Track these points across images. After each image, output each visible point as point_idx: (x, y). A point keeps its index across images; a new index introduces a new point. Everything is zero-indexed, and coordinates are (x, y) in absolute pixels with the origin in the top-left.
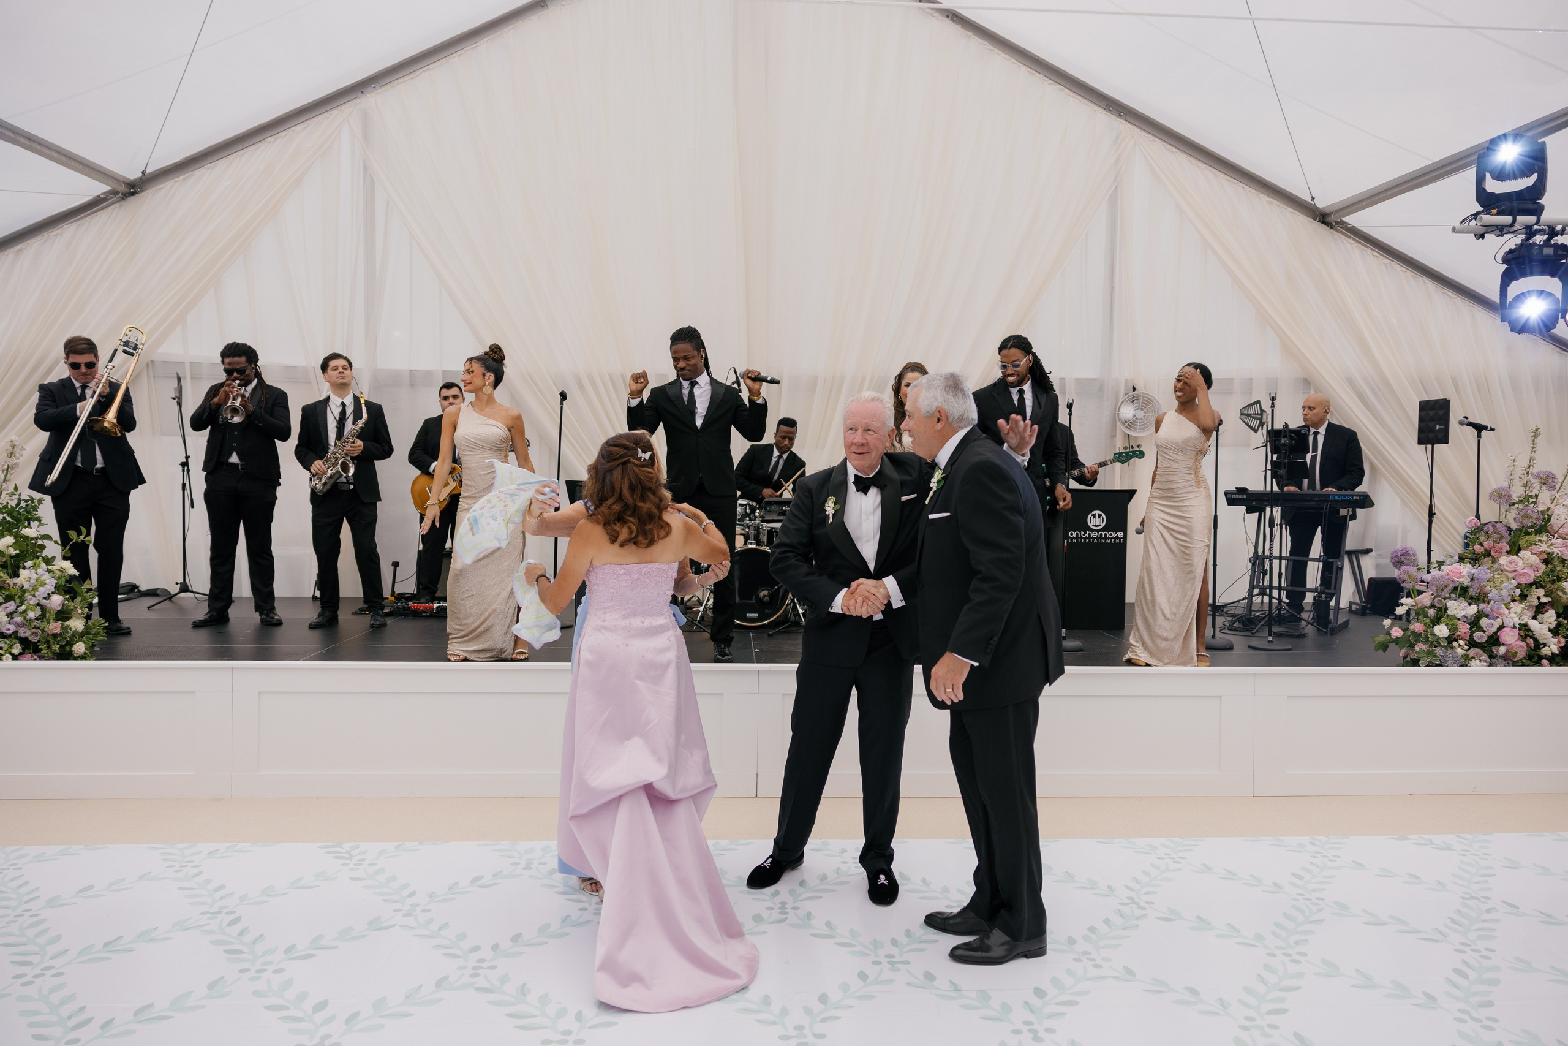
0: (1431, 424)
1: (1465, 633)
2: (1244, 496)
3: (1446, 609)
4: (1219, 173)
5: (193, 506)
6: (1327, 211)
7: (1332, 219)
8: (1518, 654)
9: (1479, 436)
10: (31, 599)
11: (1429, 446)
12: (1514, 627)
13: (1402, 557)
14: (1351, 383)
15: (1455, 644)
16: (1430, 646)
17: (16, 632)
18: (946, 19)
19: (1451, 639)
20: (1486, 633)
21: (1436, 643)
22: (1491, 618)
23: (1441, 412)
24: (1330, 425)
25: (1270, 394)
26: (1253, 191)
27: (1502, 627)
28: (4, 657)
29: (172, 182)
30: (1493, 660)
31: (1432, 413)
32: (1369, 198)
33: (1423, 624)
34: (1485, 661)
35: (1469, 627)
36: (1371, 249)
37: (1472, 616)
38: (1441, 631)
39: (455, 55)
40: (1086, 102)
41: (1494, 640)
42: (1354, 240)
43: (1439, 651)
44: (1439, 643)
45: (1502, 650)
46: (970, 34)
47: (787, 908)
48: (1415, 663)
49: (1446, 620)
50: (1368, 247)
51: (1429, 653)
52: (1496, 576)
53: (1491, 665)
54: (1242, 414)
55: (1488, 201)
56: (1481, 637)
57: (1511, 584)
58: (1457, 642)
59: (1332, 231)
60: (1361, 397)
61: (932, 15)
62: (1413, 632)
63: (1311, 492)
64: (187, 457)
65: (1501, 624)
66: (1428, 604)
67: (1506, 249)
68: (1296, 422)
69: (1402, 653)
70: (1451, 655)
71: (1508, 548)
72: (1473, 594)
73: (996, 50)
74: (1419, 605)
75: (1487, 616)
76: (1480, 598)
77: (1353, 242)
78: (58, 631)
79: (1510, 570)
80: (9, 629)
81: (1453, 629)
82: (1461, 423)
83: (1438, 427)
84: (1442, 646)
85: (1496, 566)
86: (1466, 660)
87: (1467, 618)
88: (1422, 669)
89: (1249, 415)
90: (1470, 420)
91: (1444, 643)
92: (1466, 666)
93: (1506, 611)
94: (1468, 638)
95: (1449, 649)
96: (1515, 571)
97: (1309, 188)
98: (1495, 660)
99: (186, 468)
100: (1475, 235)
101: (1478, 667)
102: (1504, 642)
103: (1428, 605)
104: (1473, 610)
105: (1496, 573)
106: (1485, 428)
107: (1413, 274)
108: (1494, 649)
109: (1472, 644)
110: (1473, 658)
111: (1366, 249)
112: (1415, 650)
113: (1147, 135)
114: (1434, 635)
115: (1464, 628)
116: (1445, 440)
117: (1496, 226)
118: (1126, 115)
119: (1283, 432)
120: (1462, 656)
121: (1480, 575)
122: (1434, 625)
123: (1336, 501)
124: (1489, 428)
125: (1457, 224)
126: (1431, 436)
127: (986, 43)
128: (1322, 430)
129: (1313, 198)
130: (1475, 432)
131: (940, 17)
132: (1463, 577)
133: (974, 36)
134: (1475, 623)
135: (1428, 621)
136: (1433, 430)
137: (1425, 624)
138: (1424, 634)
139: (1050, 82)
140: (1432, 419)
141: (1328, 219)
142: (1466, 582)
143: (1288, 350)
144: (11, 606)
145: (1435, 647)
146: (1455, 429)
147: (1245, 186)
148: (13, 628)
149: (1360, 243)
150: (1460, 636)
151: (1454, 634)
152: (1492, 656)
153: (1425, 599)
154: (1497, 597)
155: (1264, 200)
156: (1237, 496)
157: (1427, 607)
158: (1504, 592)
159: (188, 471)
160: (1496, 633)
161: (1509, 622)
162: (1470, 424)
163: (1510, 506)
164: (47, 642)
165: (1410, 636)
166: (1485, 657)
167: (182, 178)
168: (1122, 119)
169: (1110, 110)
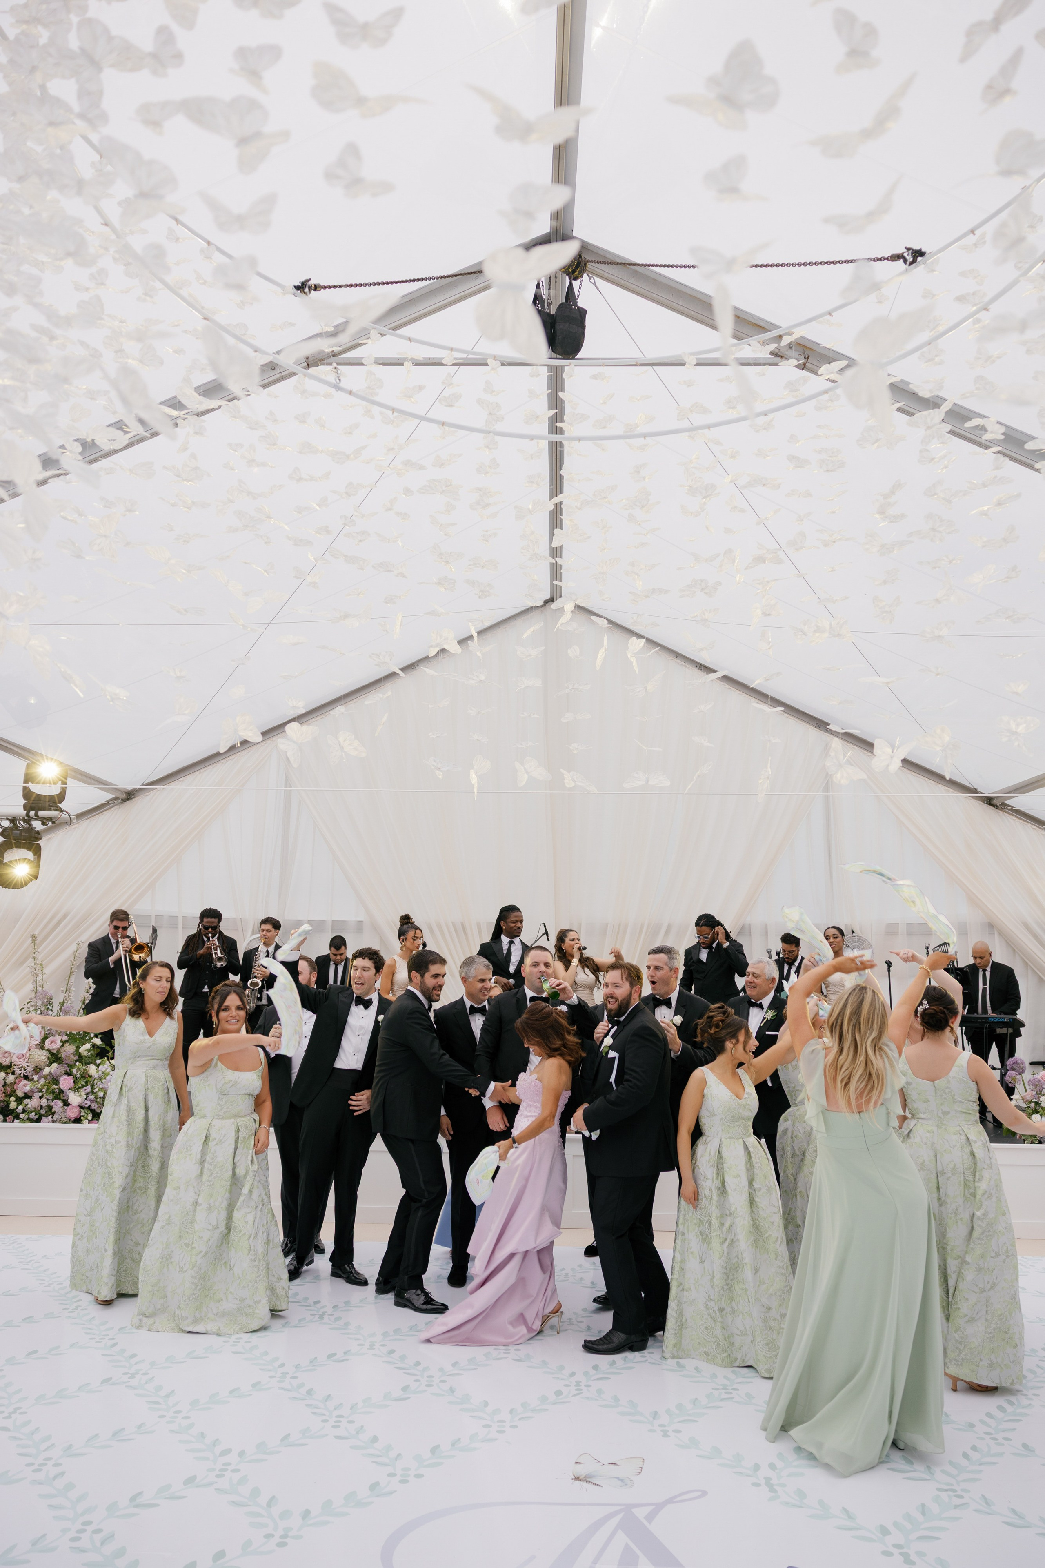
6: (993, 796)
7: (997, 802)
10: (100, 1085)
14: (1026, 926)
17: (90, 1106)
18: (695, 669)
24: (994, 963)
26: (934, 782)
28: (84, 1122)
29: (155, 791)
32: (1019, 789)
36: (1031, 823)
39: (351, 702)
40: (802, 722)
42: (1016, 817)
50: (1028, 822)
59: (997, 810)
60: (1036, 937)
61: (685, 666)
63: (984, 1016)
68: (965, 961)
73: (733, 689)
77: (1015, 818)
80: (86, 1104)
111: (1026, 823)
113: (848, 744)
123: (993, 1022)
127: (724, 684)
128: (988, 967)
131: (691, 667)
141: (995, 802)
143: (974, 901)
144: (89, 1089)
147: (926, 779)
148: (89, 1103)
149: (1021, 819)
167: (162, 788)
168: (829, 733)
169: (819, 728)
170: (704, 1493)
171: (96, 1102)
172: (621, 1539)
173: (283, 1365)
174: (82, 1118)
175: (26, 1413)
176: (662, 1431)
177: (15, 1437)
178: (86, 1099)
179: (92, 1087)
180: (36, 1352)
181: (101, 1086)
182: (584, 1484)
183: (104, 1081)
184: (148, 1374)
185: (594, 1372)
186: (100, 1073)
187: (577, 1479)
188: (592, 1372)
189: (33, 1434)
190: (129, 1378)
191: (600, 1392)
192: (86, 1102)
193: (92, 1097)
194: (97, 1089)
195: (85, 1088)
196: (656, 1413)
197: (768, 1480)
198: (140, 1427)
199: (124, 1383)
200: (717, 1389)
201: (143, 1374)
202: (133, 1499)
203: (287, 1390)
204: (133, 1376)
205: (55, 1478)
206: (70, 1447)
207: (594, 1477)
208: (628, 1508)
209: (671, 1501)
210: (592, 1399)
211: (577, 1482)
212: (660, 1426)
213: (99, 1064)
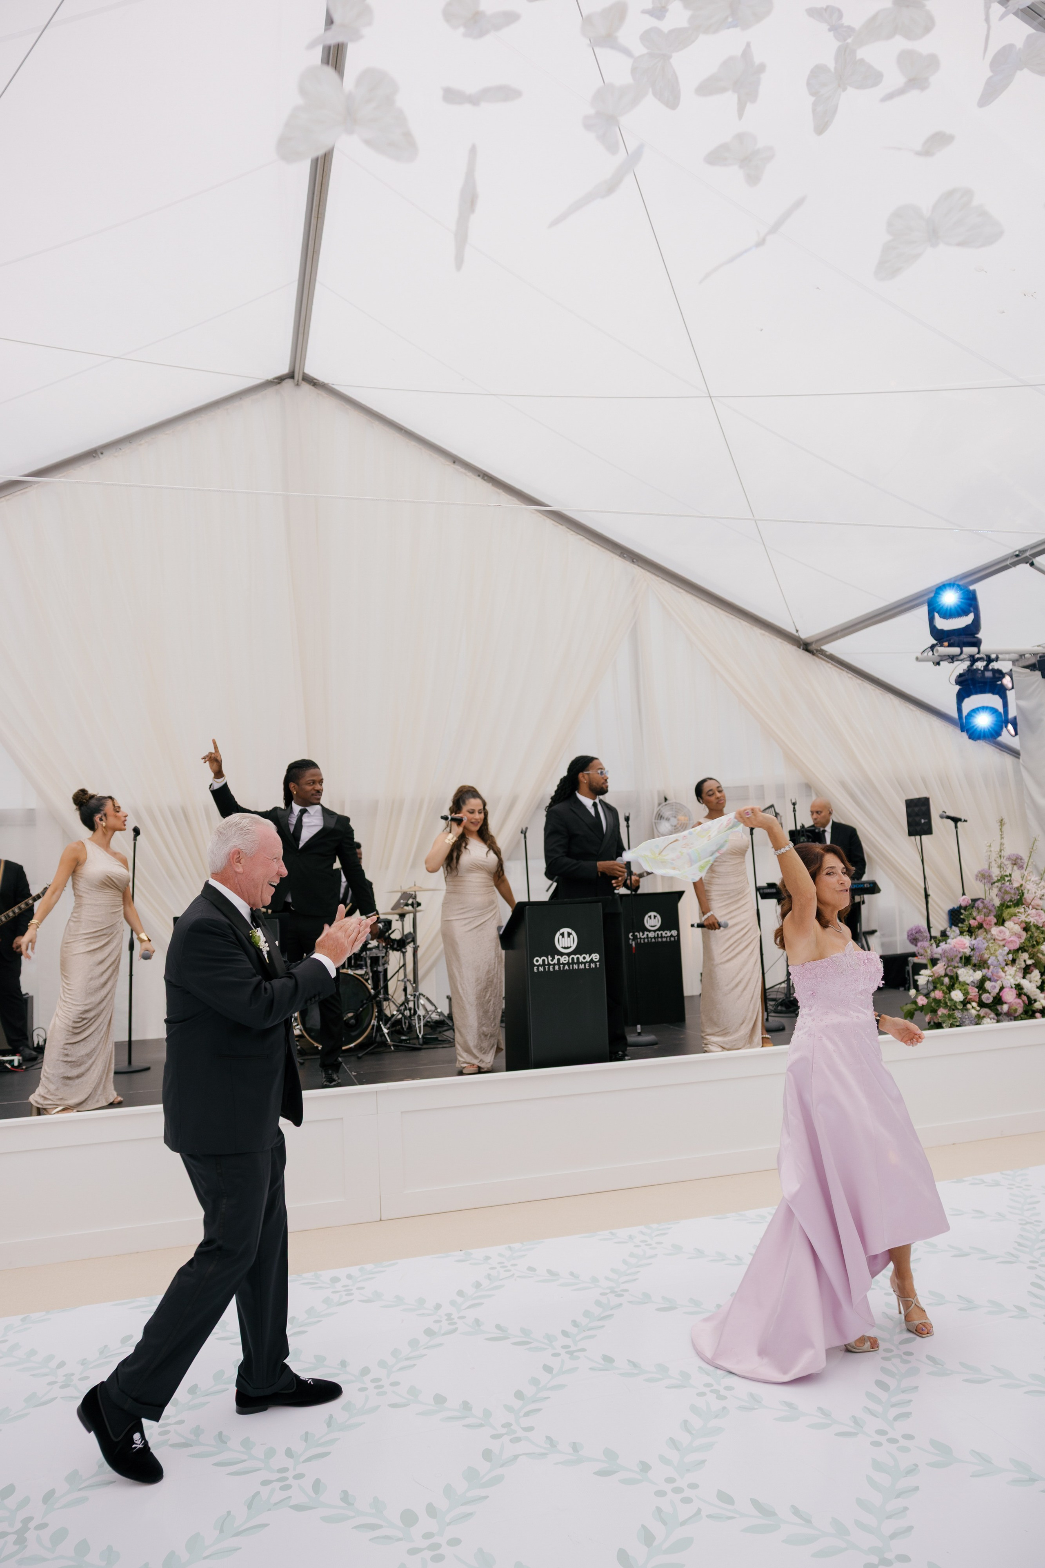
0: (917, 819)
1: (975, 996)
2: (774, 890)
3: (957, 977)
4: (719, 610)
6: (809, 641)
7: (813, 647)
8: (1018, 1010)
9: (956, 827)
11: (918, 837)
12: (1012, 987)
13: (917, 935)
14: (843, 785)
15: (969, 1006)
16: (949, 1010)
18: (478, 478)
19: (965, 1003)
20: (992, 994)
21: (953, 1007)
22: (992, 981)
23: (924, 808)
24: (834, 823)
25: (791, 800)
26: (748, 624)
27: (1002, 988)
30: (999, 1017)
31: (916, 809)
32: (842, 630)
33: (942, 992)
34: (994, 1019)
35: (977, 990)
36: (846, 672)
37: (978, 981)
38: (957, 995)
40: (604, 550)
41: (998, 1000)
42: (832, 664)
43: (958, 1014)
44: (956, 1007)
45: (1005, 1008)
46: (500, 491)
47: (454, 1319)
48: (939, 1026)
49: (959, 986)
50: (844, 671)
51: (950, 1016)
52: (990, 945)
53: (998, 1021)
55: (940, 636)
56: (988, 998)
57: (1005, 950)
58: (970, 1004)
59: (814, 657)
60: (853, 796)
61: (465, 474)
62: (935, 1000)
65: (1001, 986)
66: (943, 973)
67: (957, 673)
69: (927, 1019)
70: (967, 1017)
71: (995, 920)
72: (976, 962)
74: (936, 975)
75: (990, 980)
76: (981, 965)
77: (832, 666)
79: (1000, 939)
81: (966, 993)
82: (942, 817)
83: (923, 821)
84: (958, 1009)
85: (989, 936)
86: (978, 1020)
87: (974, 983)
88: (946, 1031)
90: (948, 814)
91: (960, 1007)
92: (980, 1024)
93: (1003, 974)
94: (977, 1000)
95: (965, 1011)
96: (1004, 939)
97: (794, 623)
98: (1000, 1017)
100: (933, 663)
101: (989, 1024)
102: (1006, 1001)
103: (943, 975)
104: (978, 975)
105: (990, 942)
106: (960, 820)
107: (881, 692)
108: (999, 1007)
109: (982, 1004)
110: (984, 1017)
111: (842, 671)
112: (938, 1015)
113: (657, 578)
114: (951, 1000)
115: (973, 992)
116: (929, 831)
117: (949, 656)
118: (637, 561)
119: (801, 832)
120: (976, 1016)
121: (979, 945)
122: (950, 992)
124: (963, 820)
125: (919, 654)
126: (918, 828)
127: (514, 499)
128: (828, 829)
129: (797, 631)
130: (952, 824)
131: (473, 476)
132: (966, 948)
133: (503, 493)
134: (981, 986)
135: (945, 988)
136: (919, 824)
137: (943, 991)
138: (944, 1000)
139: (572, 533)
140: (917, 815)
141: (810, 648)
142: (968, 952)
143: (791, 759)
145: (954, 1010)
146: (937, 822)
147: (740, 620)
149: (837, 667)
150: (971, 999)
151: (966, 998)
152: (998, 1014)
153: (940, 969)
154: (995, 963)
155: (758, 632)
156: (769, 891)
157: (941, 976)
158: (1001, 958)
160: (998, 994)
161: (1007, 983)
162: (948, 817)
163: (992, 884)
165: (931, 1003)
166: (993, 1015)
168: (635, 564)
169: (624, 558)
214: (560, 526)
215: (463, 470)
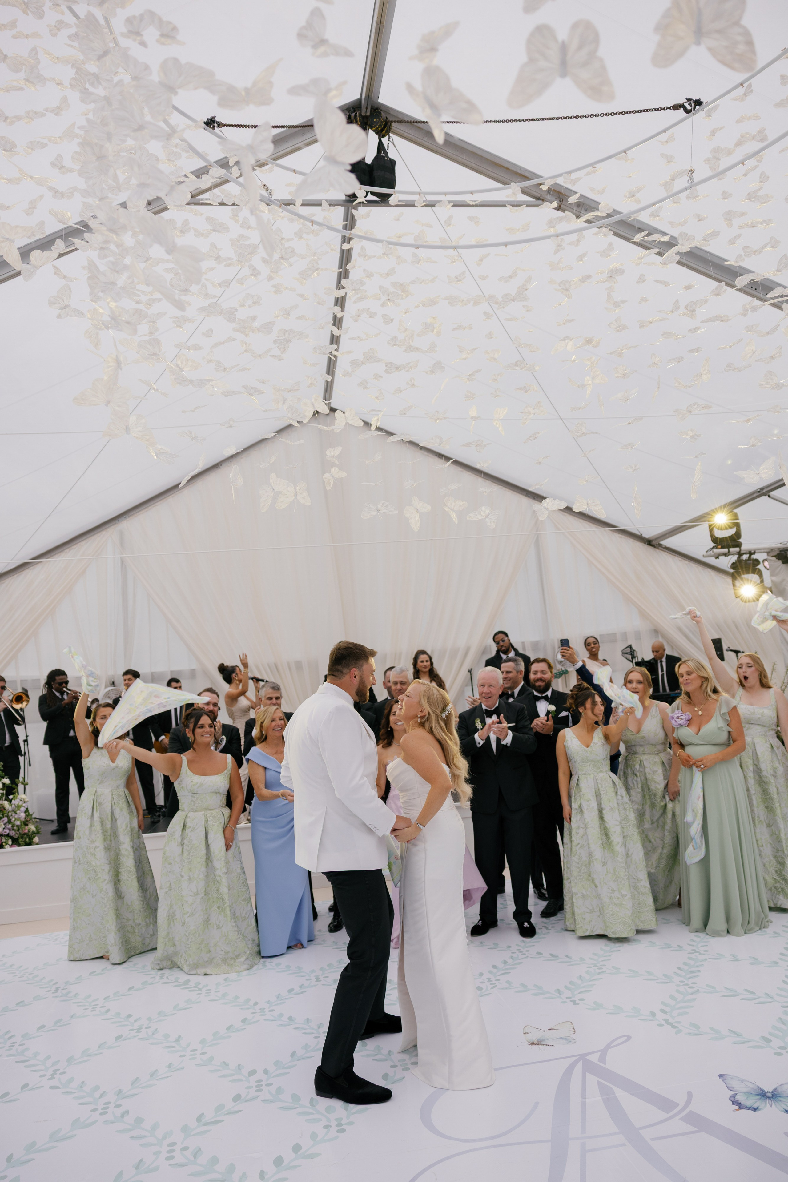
4: (591, 524)
5: (30, 765)
6: (651, 539)
7: (654, 543)
9: (737, 656)
14: (680, 629)
17: (8, 834)
24: (667, 655)
28: (6, 847)
29: (10, 578)
32: (671, 532)
36: (678, 557)
40: (516, 493)
42: (668, 553)
54: (623, 653)
55: (718, 541)
59: (656, 549)
60: (686, 636)
64: (27, 736)
67: (731, 562)
73: (465, 471)
78: (26, 831)
82: (727, 650)
89: (627, 653)
90: (732, 648)
99: (26, 743)
100: (715, 557)
111: (674, 557)
117: (725, 553)
118: (537, 498)
125: (705, 554)
127: (458, 467)
128: (664, 660)
129: (642, 533)
139: (495, 484)
141: (652, 543)
143: (643, 615)
144: (5, 819)
148: (8, 831)
149: (671, 555)
155: (617, 536)
159: (28, 744)
162: (731, 651)
164: (22, 838)
167: (15, 576)
168: (536, 500)
169: (528, 497)
170: (629, 1038)
171: (13, 829)
172: (592, 1080)
173: (256, 1004)
174: (4, 844)
175: (65, 1073)
176: (571, 1001)
177: (67, 1092)
178: (4, 828)
179: (8, 817)
180: (44, 1026)
181: (16, 816)
182: (540, 1046)
183: (18, 812)
184: (150, 1027)
185: (496, 970)
186: (13, 806)
187: (532, 1044)
188: (494, 970)
189: (81, 1087)
190: (136, 1032)
191: (508, 982)
192: (5, 830)
193: (10, 826)
194: (13, 819)
195: (2, 820)
196: (558, 990)
197: (666, 1021)
198: (169, 1066)
199: (134, 1037)
200: (590, 967)
201: (146, 1028)
202: (199, 1119)
203: (272, 1020)
204: (139, 1030)
205: (122, 1116)
206: (120, 1091)
207: (544, 1040)
208: (582, 1057)
209: (609, 1046)
210: (506, 988)
211: (533, 1046)
212: (568, 998)
213: (12, 799)
214: (488, 481)
215: (426, 453)
